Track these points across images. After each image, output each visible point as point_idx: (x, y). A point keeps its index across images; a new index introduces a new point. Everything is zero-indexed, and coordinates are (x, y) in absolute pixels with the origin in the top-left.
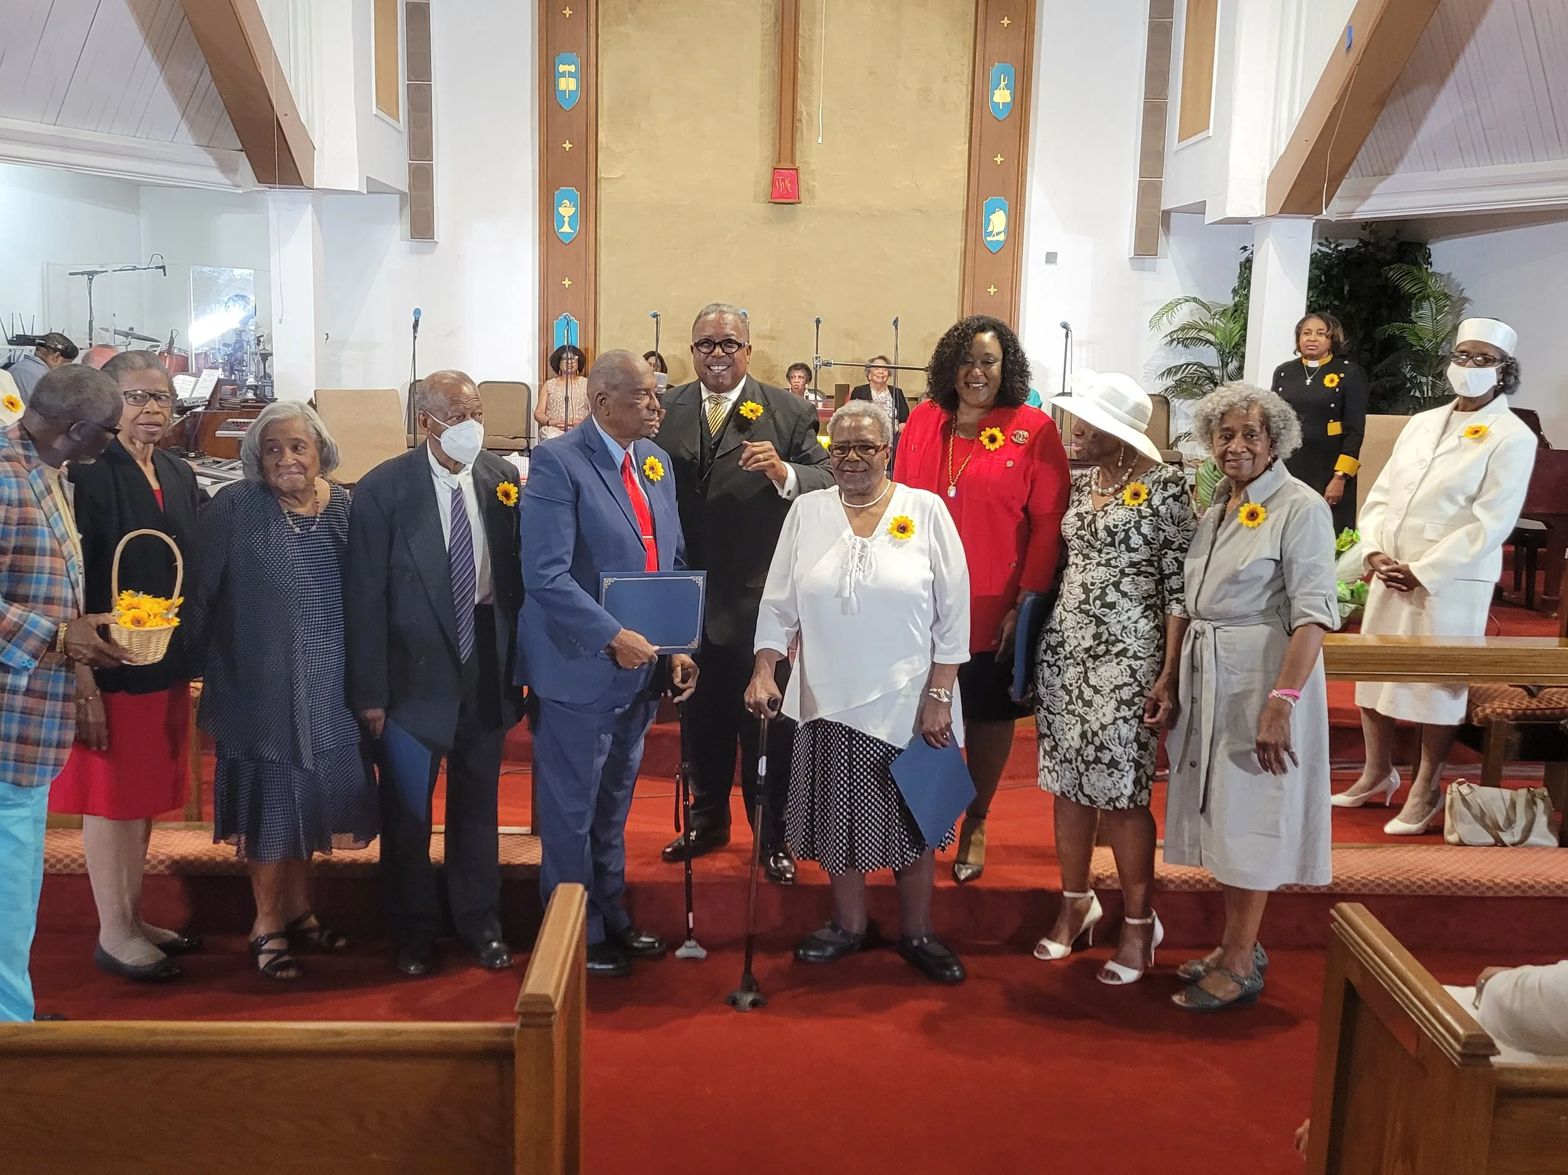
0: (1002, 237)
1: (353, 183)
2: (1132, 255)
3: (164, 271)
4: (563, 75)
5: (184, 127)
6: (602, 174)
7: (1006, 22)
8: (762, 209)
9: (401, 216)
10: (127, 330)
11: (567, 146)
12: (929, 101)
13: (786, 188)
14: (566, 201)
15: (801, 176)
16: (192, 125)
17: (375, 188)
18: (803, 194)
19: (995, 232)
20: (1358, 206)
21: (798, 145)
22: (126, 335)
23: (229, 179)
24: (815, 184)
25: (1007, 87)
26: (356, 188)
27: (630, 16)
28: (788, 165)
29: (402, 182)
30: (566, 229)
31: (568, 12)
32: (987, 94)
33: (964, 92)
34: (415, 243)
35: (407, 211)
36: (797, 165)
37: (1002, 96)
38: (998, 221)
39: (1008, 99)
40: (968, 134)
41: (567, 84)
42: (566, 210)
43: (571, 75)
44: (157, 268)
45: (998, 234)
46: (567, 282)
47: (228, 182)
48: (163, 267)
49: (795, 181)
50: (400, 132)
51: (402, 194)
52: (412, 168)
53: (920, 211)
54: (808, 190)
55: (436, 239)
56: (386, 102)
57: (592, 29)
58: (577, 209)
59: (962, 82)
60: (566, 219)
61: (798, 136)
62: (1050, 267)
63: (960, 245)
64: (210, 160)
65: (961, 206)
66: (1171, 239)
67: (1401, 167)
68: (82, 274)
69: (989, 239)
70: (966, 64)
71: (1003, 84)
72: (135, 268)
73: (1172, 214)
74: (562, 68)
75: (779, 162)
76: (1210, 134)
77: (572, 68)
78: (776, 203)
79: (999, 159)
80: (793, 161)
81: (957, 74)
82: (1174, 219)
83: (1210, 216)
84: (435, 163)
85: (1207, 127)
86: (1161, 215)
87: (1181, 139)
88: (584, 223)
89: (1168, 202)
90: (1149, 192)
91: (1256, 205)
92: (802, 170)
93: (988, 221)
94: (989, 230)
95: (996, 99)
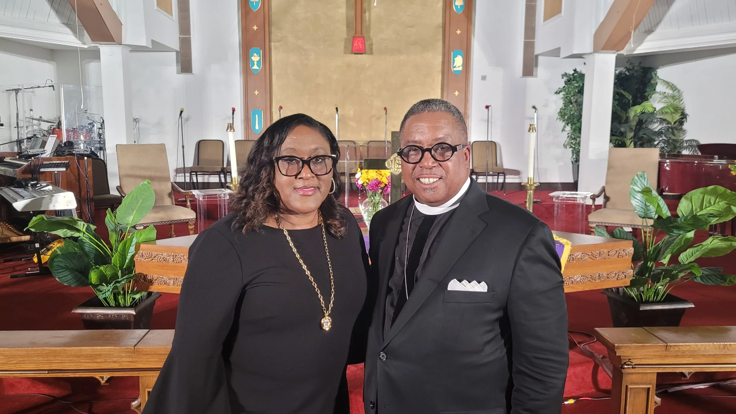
0: (460, 69)
2: (522, 75)
3: (53, 88)
5: (53, 14)
8: (348, 56)
10: (38, 117)
11: (255, 28)
12: (425, 5)
13: (359, 46)
14: (255, 54)
15: (366, 41)
17: (157, 45)
18: (367, 49)
19: (457, 66)
21: (364, 26)
22: (39, 120)
24: (373, 44)
28: (360, 35)
29: (177, 46)
32: (452, 3)
33: (442, 1)
34: (183, 75)
35: (179, 60)
36: (365, 35)
37: (459, 2)
38: (458, 62)
39: (462, 4)
40: (444, 20)
42: (255, 58)
44: (49, 86)
45: (459, 67)
46: (256, 93)
47: (79, 42)
48: (53, 86)
49: (363, 43)
50: (174, 21)
52: (181, 39)
54: (370, 47)
55: (193, 72)
56: (163, 5)
58: (260, 58)
60: (255, 63)
61: (364, 22)
62: (483, 81)
63: (441, 72)
65: (441, 54)
66: (539, 69)
67: (659, 27)
68: (13, 90)
69: (455, 69)
72: (39, 87)
75: (356, 34)
76: (562, 15)
78: (355, 54)
79: (459, 32)
80: (362, 34)
82: (540, 58)
83: (563, 54)
84: (192, 36)
85: (560, 12)
86: (534, 56)
87: (545, 20)
88: (264, 65)
89: (537, 51)
90: (529, 46)
91: (588, 48)
92: (365, 38)
93: (454, 61)
94: (454, 65)
95: (456, 3)
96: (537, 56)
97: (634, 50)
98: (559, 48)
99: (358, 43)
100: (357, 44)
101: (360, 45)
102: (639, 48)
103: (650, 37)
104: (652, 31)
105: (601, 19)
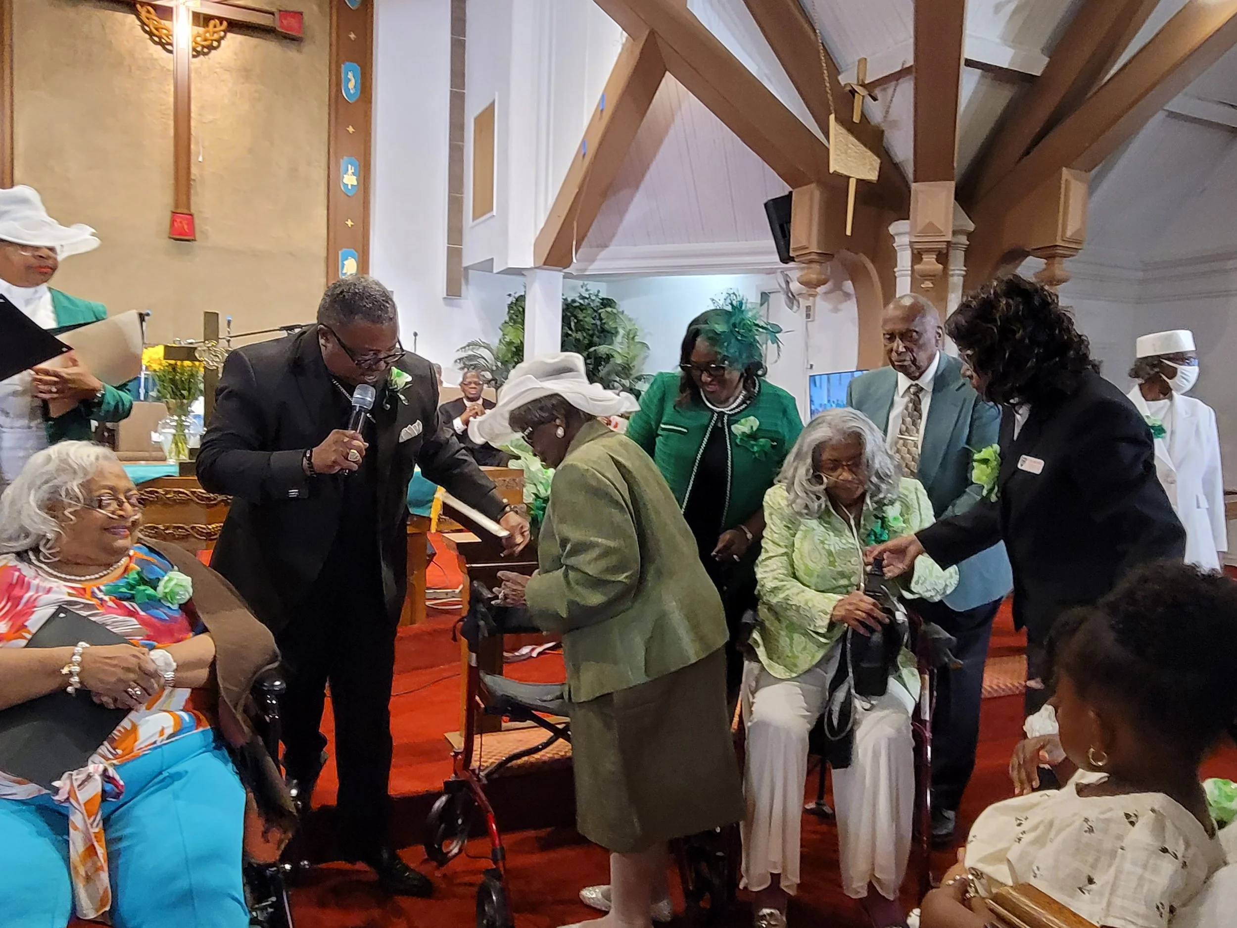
2: (445, 296)
7: (351, 129)
8: (165, 242)
12: (297, 177)
13: (183, 228)
15: (197, 222)
18: (198, 235)
19: (348, 274)
21: (193, 199)
24: (207, 228)
25: (353, 174)
27: (43, 84)
28: (186, 211)
32: (339, 178)
33: (322, 174)
36: (193, 211)
37: (350, 179)
38: (350, 265)
39: (355, 183)
40: (326, 203)
45: (351, 275)
49: (191, 224)
53: (291, 254)
54: (202, 232)
59: (320, 166)
61: (192, 192)
63: (323, 281)
65: (324, 254)
66: (470, 287)
67: (613, 243)
69: (344, 278)
70: (323, 154)
71: (350, 172)
75: (177, 206)
76: (494, 215)
78: (176, 239)
79: (349, 223)
80: (189, 207)
81: (317, 161)
82: (471, 272)
83: (497, 268)
85: (492, 209)
86: (462, 269)
87: (474, 219)
89: (466, 263)
90: (454, 254)
91: (528, 261)
92: (195, 216)
93: (343, 265)
94: (344, 271)
95: (345, 181)
96: (466, 269)
97: (585, 270)
98: (492, 259)
99: (181, 222)
100: (179, 225)
101: (186, 227)
102: (591, 267)
103: (604, 253)
104: (606, 246)
105: (541, 225)
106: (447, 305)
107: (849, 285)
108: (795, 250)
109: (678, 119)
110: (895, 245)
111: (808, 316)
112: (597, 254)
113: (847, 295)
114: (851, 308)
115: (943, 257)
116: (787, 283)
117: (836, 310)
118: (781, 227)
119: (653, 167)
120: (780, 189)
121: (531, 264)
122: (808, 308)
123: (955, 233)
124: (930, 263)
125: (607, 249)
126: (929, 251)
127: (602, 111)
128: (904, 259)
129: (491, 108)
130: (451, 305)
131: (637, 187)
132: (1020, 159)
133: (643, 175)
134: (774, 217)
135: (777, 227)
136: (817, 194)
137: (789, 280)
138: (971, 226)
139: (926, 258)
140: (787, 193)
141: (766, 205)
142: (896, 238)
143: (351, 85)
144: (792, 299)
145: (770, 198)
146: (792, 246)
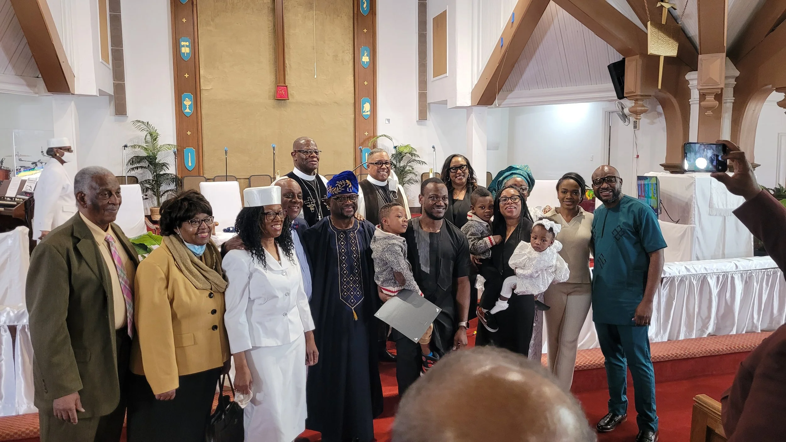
0: (369, 113)
1: (94, 92)
2: (418, 120)
4: (183, 46)
5: (10, 67)
6: (202, 87)
7: (365, 31)
8: (272, 102)
9: (110, 105)
11: (187, 76)
12: (337, 60)
14: (187, 99)
15: (289, 89)
16: (14, 67)
17: (102, 93)
18: (289, 96)
19: (366, 111)
20: (502, 102)
21: (287, 77)
23: (32, 90)
24: (294, 92)
25: (367, 55)
26: (95, 94)
27: (212, 23)
28: (283, 85)
29: (110, 90)
30: (188, 110)
31: (184, 20)
32: (360, 59)
33: (351, 57)
34: (118, 117)
35: (113, 103)
36: (287, 84)
37: (365, 59)
38: (367, 107)
39: (368, 60)
40: (353, 73)
41: (186, 50)
42: (187, 102)
43: (187, 46)
45: (367, 112)
46: (189, 133)
47: (32, 92)
49: (286, 91)
50: (110, 69)
51: (110, 96)
52: (115, 85)
53: (337, 103)
54: (291, 95)
55: (127, 115)
56: (105, 57)
57: (196, 28)
58: (192, 102)
59: (349, 53)
60: (188, 107)
61: (286, 73)
62: (388, 124)
63: (353, 116)
64: (23, 82)
65: (352, 101)
66: (431, 114)
67: (517, 89)
69: (364, 114)
70: (351, 47)
71: (365, 54)
73: (431, 104)
74: (183, 43)
75: (279, 83)
76: (448, 75)
77: (187, 44)
78: (278, 100)
79: (366, 83)
80: (285, 82)
81: (347, 50)
83: (449, 106)
84: (125, 82)
85: (446, 72)
86: (427, 105)
87: (434, 77)
88: (195, 108)
89: (429, 100)
90: (423, 96)
91: (468, 102)
92: (288, 87)
93: (363, 107)
94: (364, 110)
95: (363, 60)
96: (429, 104)
98: (447, 100)
100: (281, 92)
101: (283, 93)
103: (510, 96)
104: (512, 91)
105: (476, 82)
106: (419, 124)
107: (660, 108)
108: (627, 93)
109: (556, 21)
110: (689, 86)
111: (635, 127)
112: (507, 96)
113: (659, 114)
114: (661, 122)
115: (719, 97)
116: (623, 108)
117: (653, 123)
118: (619, 79)
119: (541, 48)
120: (618, 57)
121: (469, 104)
122: (635, 122)
123: (727, 78)
124: (710, 100)
125: (513, 93)
126: (709, 94)
127: (513, 22)
128: (695, 95)
129: (444, 14)
130: (421, 125)
131: (531, 58)
132: (768, 34)
133: (535, 52)
134: (614, 73)
135: (616, 80)
136: (640, 62)
137: (624, 107)
138: (737, 73)
139: (708, 98)
140: (621, 59)
141: (609, 67)
142: (691, 82)
143: (365, 6)
144: (624, 117)
145: (611, 63)
146: (625, 92)
